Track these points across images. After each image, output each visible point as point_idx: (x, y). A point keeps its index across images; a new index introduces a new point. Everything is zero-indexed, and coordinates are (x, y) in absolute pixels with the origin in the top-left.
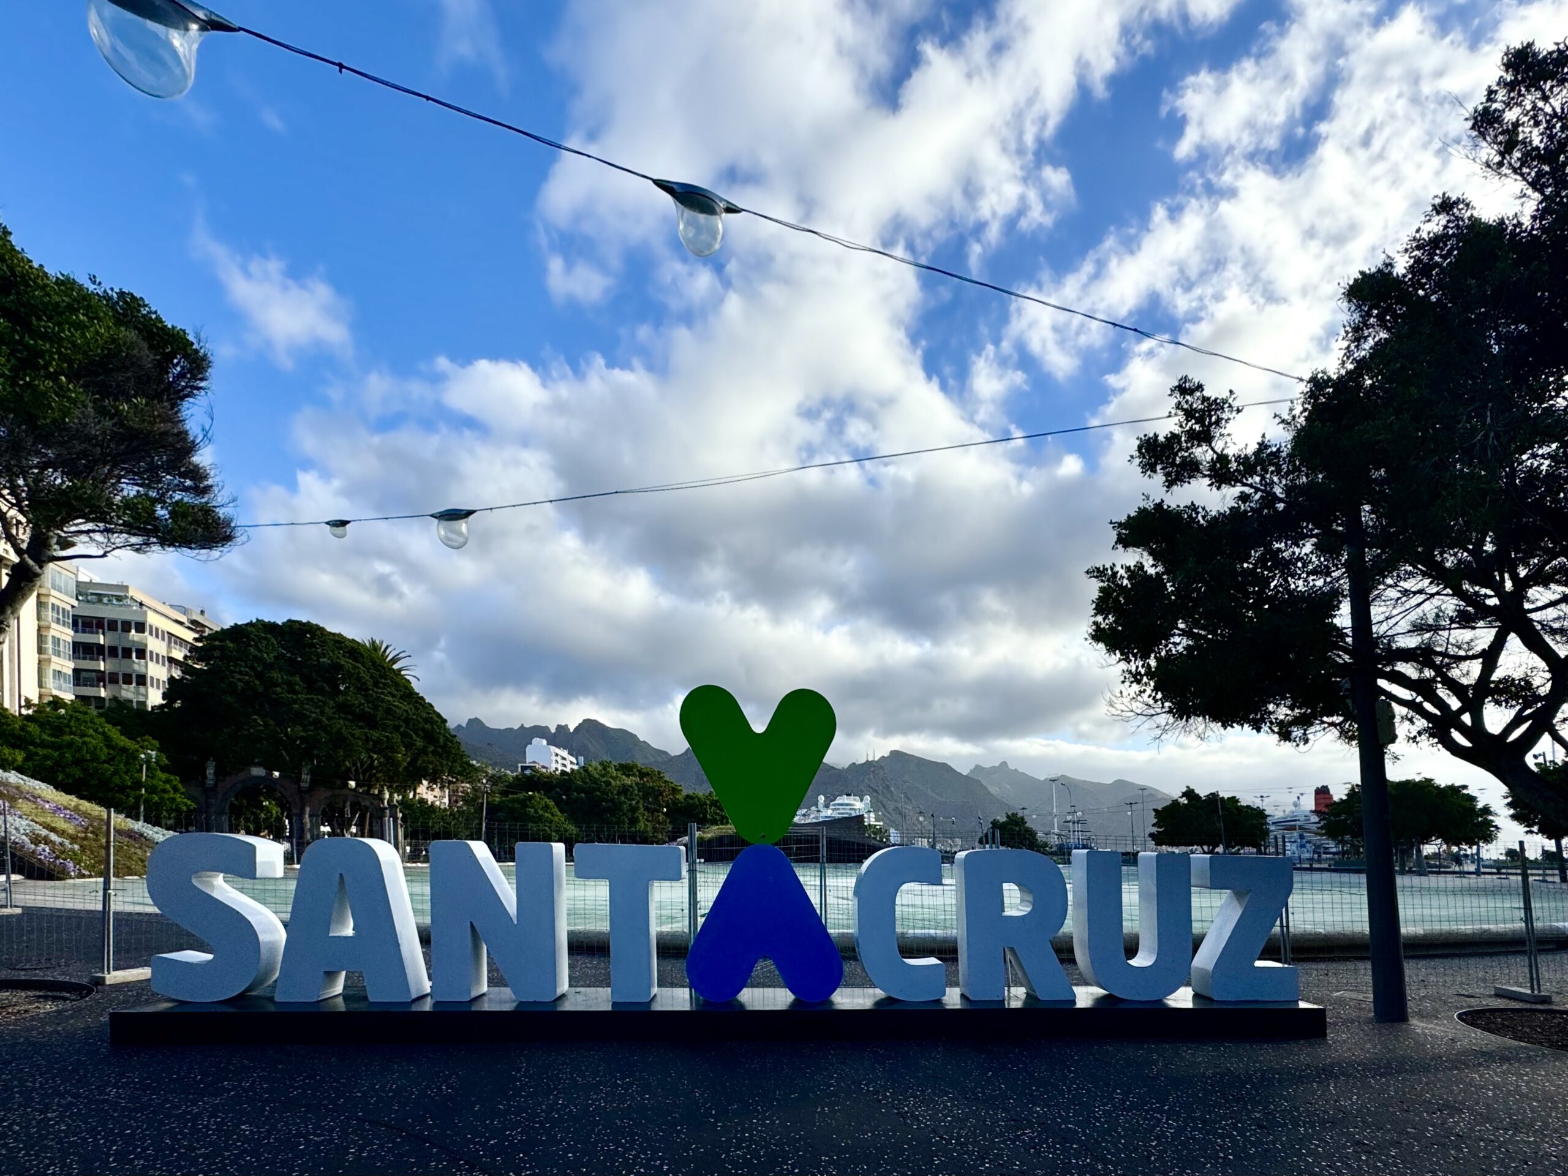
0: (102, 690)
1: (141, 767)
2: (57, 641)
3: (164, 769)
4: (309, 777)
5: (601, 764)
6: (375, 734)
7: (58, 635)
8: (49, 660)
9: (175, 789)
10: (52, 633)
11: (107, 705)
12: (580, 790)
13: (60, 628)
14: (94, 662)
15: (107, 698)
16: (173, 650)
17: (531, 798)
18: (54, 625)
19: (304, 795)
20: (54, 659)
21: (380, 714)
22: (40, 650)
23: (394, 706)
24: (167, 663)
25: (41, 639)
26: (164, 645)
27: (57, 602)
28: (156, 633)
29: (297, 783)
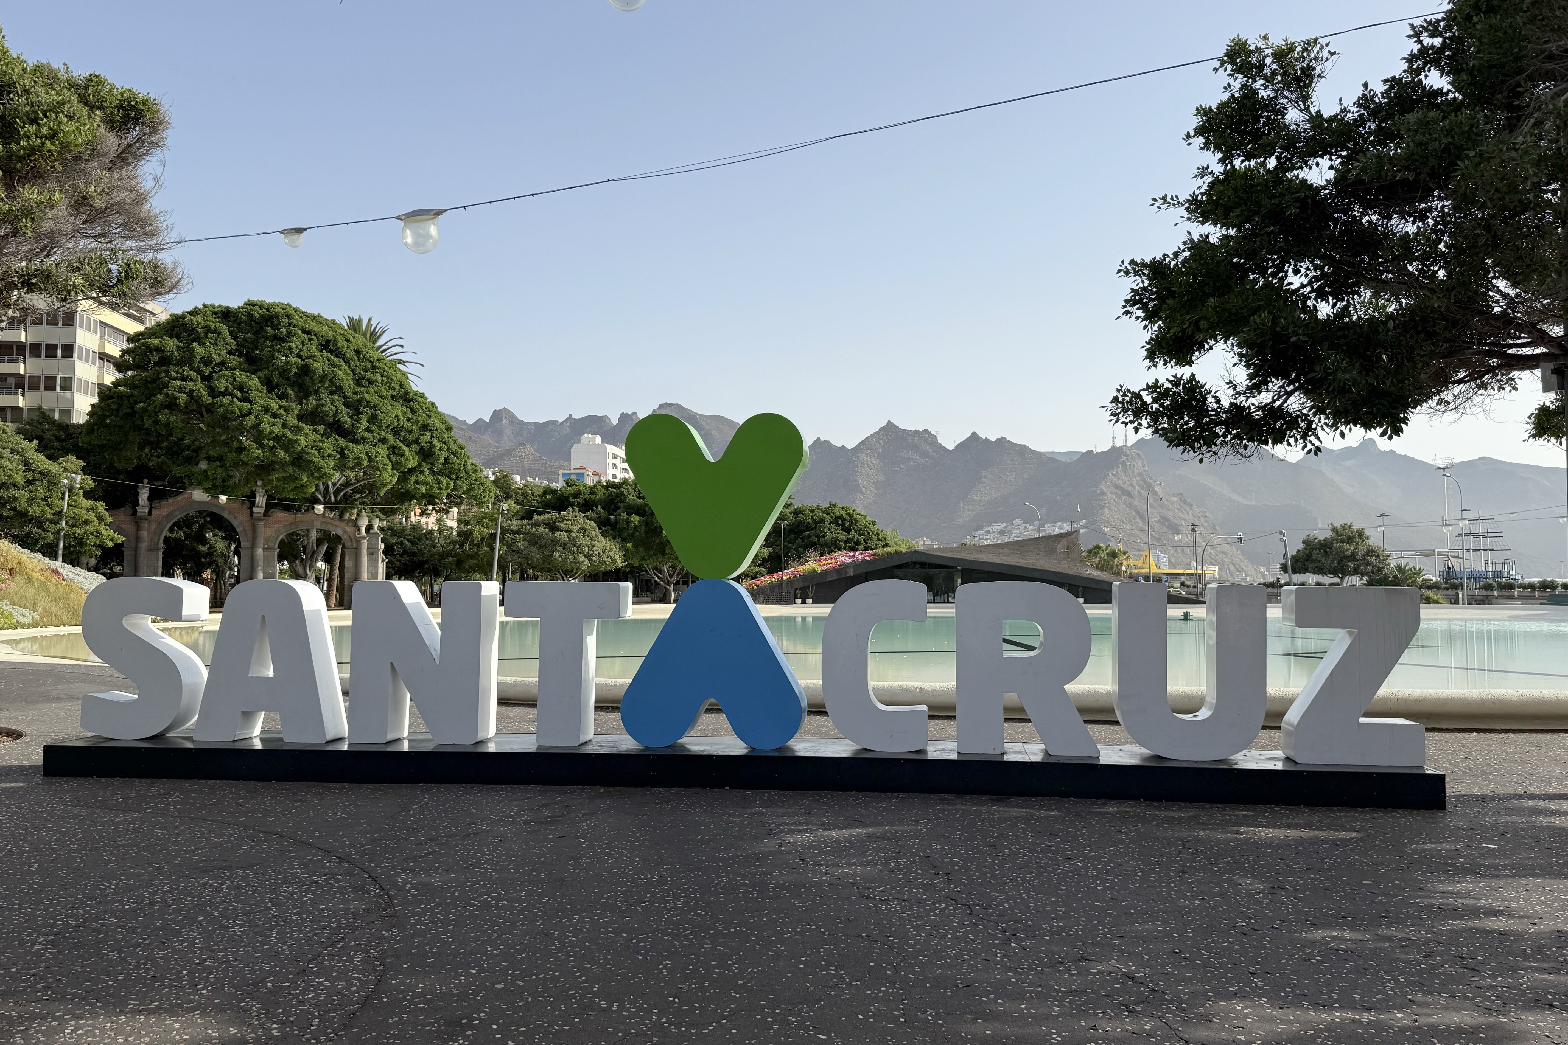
0: (21, 398)
1: (63, 494)
3: (88, 495)
9: (100, 518)
11: (25, 415)
12: (632, 506)
14: (12, 364)
15: (25, 408)
16: (107, 344)
19: (257, 523)
23: (382, 410)
24: (98, 360)
26: (95, 338)
28: (88, 324)
29: (251, 508)
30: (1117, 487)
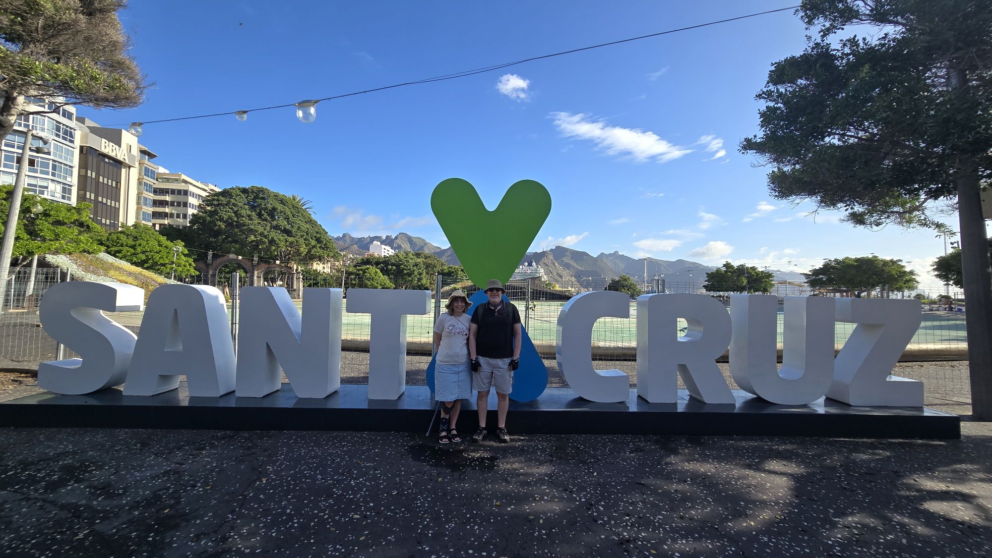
0: (165, 220)
1: (174, 254)
2: (146, 199)
3: (185, 255)
4: (257, 259)
5: (405, 252)
6: (290, 239)
7: (146, 196)
8: (141, 208)
9: (190, 265)
10: (144, 195)
11: (164, 227)
12: (393, 265)
13: (148, 193)
14: (163, 208)
15: (165, 224)
17: (368, 269)
18: (144, 192)
19: (253, 267)
20: (144, 207)
21: (294, 230)
22: (138, 203)
23: (302, 226)
25: (139, 198)
26: (196, 200)
27: (146, 181)
28: (193, 195)
29: (252, 262)
30: (544, 263)
